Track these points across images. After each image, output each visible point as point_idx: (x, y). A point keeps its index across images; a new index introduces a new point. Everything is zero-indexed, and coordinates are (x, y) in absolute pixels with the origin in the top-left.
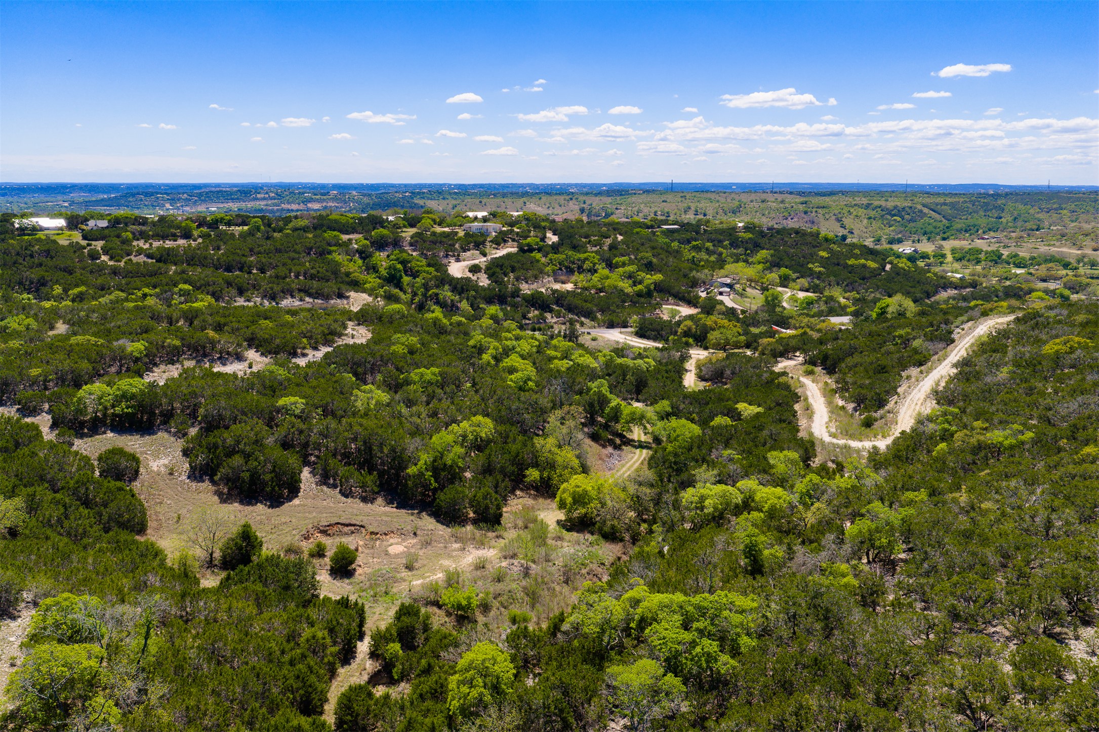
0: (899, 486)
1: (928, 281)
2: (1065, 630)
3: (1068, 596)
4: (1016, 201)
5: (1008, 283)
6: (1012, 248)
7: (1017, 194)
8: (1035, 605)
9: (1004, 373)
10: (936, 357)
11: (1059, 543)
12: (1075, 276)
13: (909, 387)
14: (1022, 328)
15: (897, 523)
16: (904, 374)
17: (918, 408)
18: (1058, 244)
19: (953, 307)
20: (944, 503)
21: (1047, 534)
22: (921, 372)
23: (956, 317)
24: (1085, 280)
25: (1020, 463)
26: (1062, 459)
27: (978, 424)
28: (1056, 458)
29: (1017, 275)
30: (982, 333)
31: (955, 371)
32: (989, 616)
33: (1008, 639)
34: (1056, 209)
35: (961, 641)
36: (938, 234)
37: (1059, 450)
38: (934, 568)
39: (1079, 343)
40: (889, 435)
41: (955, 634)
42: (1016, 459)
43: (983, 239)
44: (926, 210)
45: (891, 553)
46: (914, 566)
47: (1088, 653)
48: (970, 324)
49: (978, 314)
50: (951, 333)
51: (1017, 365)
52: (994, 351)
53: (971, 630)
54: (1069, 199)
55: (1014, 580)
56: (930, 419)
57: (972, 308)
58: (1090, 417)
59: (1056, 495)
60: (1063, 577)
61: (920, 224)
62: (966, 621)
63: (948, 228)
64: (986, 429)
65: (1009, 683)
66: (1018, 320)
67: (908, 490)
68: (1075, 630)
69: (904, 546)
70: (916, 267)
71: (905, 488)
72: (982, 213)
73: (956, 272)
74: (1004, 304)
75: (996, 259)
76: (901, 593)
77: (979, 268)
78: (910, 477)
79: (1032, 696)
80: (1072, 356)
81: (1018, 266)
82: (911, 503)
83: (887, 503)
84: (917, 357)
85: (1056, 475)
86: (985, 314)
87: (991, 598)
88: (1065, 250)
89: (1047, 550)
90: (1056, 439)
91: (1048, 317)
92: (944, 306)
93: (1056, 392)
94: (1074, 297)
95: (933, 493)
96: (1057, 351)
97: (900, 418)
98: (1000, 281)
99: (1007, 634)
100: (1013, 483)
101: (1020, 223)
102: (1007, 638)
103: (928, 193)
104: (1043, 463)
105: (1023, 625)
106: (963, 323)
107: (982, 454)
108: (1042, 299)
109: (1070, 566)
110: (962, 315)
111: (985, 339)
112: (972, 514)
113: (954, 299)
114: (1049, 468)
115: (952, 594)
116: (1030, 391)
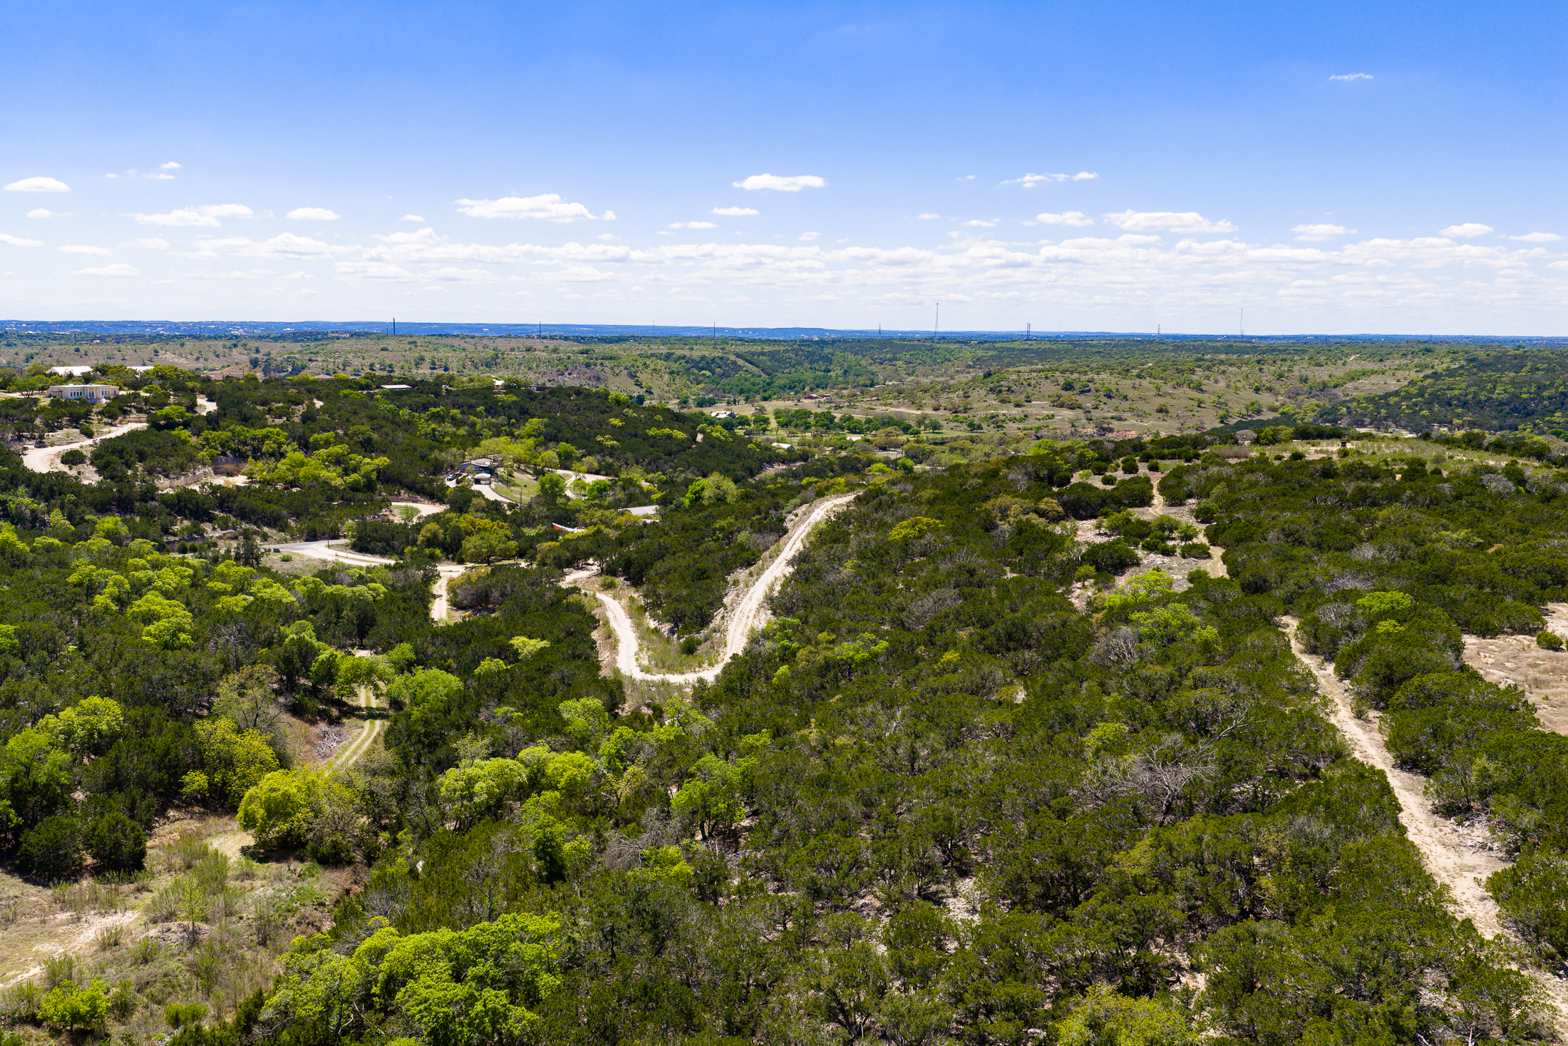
0: (735, 729)
1: (751, 454)
2: (942, 887)
3: (940, 842)
4: (845, 350)
5: (844, 453)
6: (845, 410)
7: (845, 341)
8: (907, 861)
9: (848, 569)
10: (767, 554)
11: (926, 777)
12: (917, 442)
13: (738, 596)
14: (864, 509)
15: (736, 779)
16: (729, 578)
17: (750, 622)
18: (895, 402)
19: (783, 487)
20: (792, 744)
21: (913, 768)
22: (751, 575)
23: (788, 500)
24: (928, 447)
25: (875, 681)
26: (921, 671)
27: (823, 636)
28: (914, 671)
29: (852, 443)
30: (819, 519)
31: (791, 570)
32: (855, 885)
34: (890, 360)
35: (823, 927)
36: (757, 392)
37: (918, 660)
38: (786, 833)
39: (928, 525)
40: (717, 662)
41: (817, 916)
42: (871, 676)
43: (811, 398)
44: (740, 362)
45: (732, 821)
46: (761, 834)
47: (968, 911)
48: (804, 508)
49: (813, 494)
50: (782, 520)
51: (862, 556)
52: (835, 541)
53: (836, 908)
54: (904, 346)
55: (881, 833)
56: (766, 635)
57: (805, 487)
58: (947, 616)
59: (917, 717)
60: (935, 821)
61: (734, 379)
62: (829, 897)
63: (769, 384)
64: (833, 642)
65: (885, 968)
66: (858, 499)
67: (746, 733)
68: (953, 885)
69: (747, 810)
70: (734, 435)
71: (743, 731)
72: (807, 365)
73: (782, 441)
74: (842, 480)
75: (827, 423)
76: (748, 873)
77: (808, 435)
78: (748, 715)
79: (912, 980)
80: (923, 541)
81: (853, 431)
82: (751, 749)
83: (721, 754)
84: (744, 555)
85: (917, 691)
86: (821, 494)
87: (856, 860)
88: (903, 410)
89: (914, 788)
90: (912, 646)
91: (892, 495)
92: (771, 486)
93: (908, 587)
94: (918, 468)
95: (777, 733)
96: (905, 536)
97: (729, 638)
98: (834, 451)
99: (878, 904)
100: (869, 708)
101: (851, 378)
102: (878, 910)
103: (741, 340)
104: (900, 678)
105: (895, 888)
106: (796, 507)
107: (831, 675)
108: (884, 472)
109: (940, 805)
110: (794, 497)
111: (823, 526)
112: (826, 755)
113: (783, 476)
114: (909, 684)
115: (811, 864)
116: (879, 590)
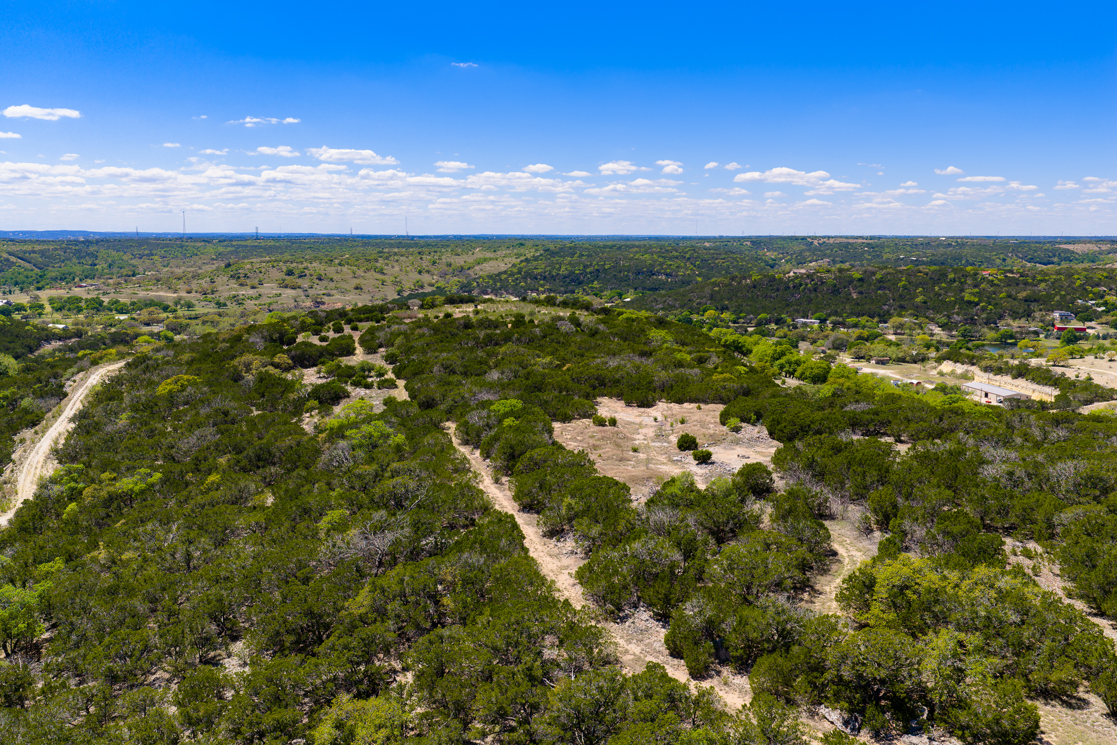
0: (30, 561)
1: (28, 335)
2: (219, 652)
3: (214, 618)
4: (108, 248)
5: (113, 330)
6: (112, 295)
7: (108, 241)
8: (189, 638)
9: (123, 420)
10: (50, 415)
11: (200, 572)
12: (176, 318)
13: (25, 451)
14: (133, 372)
15: (34, 602)
16: (15, 438)
17: (38, 472)
18: (154, 288)
19: (61, 360)
20: (83, 566)
21: (189, 567)
22: (36, 433)
23: (66, 369)
24: (185, 322)
25: (153, 505)
26: (190, 492)
27: (106, 476)
28: (185, 493)
29: (121, 321)
30: (95, 382)
31: (73, 425)
32: (146, 666)
33: (169, 681)
34: (147, 255)
35: (121, 705)
36: (30, 283)
37: (187, 484)
38: (83, 637)
39: (188, 381)
40: (9, 508)
41: (115, 697)
42: (149, 502)
43: (81, 286)
44: (13, 259)
45: (33, 636)
46: (60, 642)
47: (240, 666)
48: (81, 375)
49: (88, 364)
50: (62, 386)
51: (135, 409)
52: (110, 399)
53: (132, 687)
54: (158, 245)
55: (166, 621)
56: (53, 481)
57: (81, 359)
58: (208, 448)
59: (190, 528)
60: (209, 604)
61: (9, 273)
62: (125, 679)
63: (41, 276)
64: (114, 479)
65: (176, 724)
66: (128, 365)
67: (41, 563)
68: (227, 649)
69: (47, 625)
70: (12, 320)
71: (37, 561)
72: (75, 260)
73: (58, 322)
74: (113, 351)
75: (97, 306)
76: (51, 676)
77: (81, 317)
78: (42, 548)
79: (199, 727)
80: (184, 393)
81: (121, 312)
82: (47, 575)
83: (18, 584)
84: (29, 417)
85: (188, 508)
86: (95, 363)
87: (146, 646)
88: (161, 293)
89: (191, 583)
90: (182, 474)
91: (157, 360)
92: (50, 360)
93: (175, 430)
94: (177, 338)
95: (69, 558)
96: (170, 391)
97: (20, 487)
98: (105, 328)
99: (167, 676)
100: (149, 526)
101: (115, 270)
102: (167, 680)
103: (12, 240)
104: (174, 500)
105: (181, 661)
106: (73, 374)
107: (114, 505)
108: (149, 343)
109: (213, 590)
110: (71, 367)
111: (99, 388)
112: (114, 569)
113: (60, 351)
114: (180, 504)
115: (107, 657)
116: (151, 433)
